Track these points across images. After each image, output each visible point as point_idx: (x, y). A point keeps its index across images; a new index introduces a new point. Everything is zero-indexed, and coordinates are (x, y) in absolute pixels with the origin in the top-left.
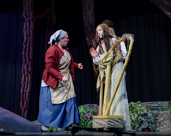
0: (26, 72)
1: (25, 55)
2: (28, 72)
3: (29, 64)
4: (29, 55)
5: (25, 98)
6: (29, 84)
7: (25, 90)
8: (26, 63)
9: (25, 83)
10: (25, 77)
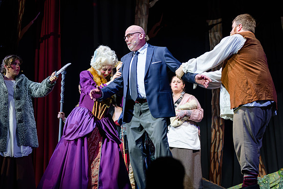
0: (217, 126)
1: (215, 105)
2: (219, 126)
3: (219, 116)
4: (219, 105)
5: (217, 158)
6: (221, 141)
7: (216, 149)
8: (216, 114)
9: (216, 140)
10: (216, 132)
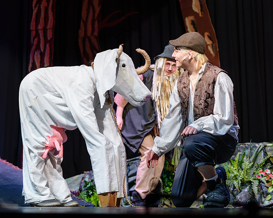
1: (37, 30)
3: (45, 50)
4: (45, 30)
8: (38, 48)
